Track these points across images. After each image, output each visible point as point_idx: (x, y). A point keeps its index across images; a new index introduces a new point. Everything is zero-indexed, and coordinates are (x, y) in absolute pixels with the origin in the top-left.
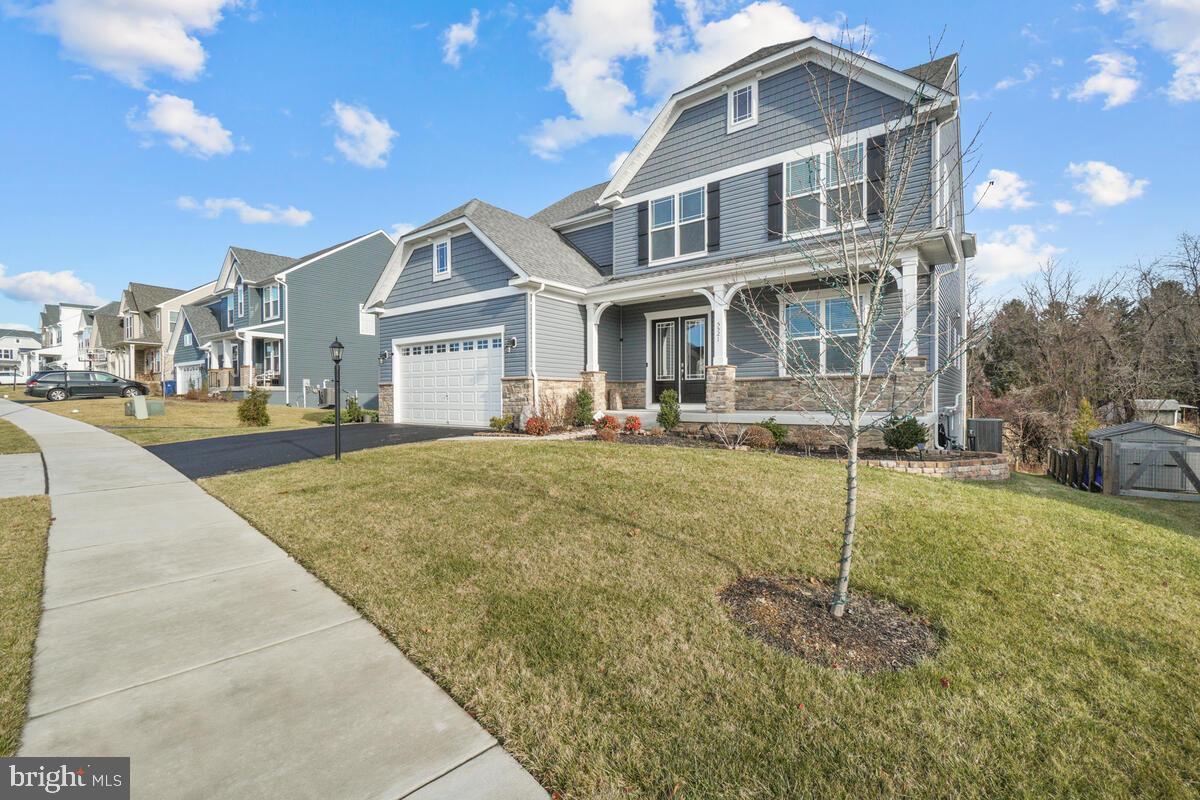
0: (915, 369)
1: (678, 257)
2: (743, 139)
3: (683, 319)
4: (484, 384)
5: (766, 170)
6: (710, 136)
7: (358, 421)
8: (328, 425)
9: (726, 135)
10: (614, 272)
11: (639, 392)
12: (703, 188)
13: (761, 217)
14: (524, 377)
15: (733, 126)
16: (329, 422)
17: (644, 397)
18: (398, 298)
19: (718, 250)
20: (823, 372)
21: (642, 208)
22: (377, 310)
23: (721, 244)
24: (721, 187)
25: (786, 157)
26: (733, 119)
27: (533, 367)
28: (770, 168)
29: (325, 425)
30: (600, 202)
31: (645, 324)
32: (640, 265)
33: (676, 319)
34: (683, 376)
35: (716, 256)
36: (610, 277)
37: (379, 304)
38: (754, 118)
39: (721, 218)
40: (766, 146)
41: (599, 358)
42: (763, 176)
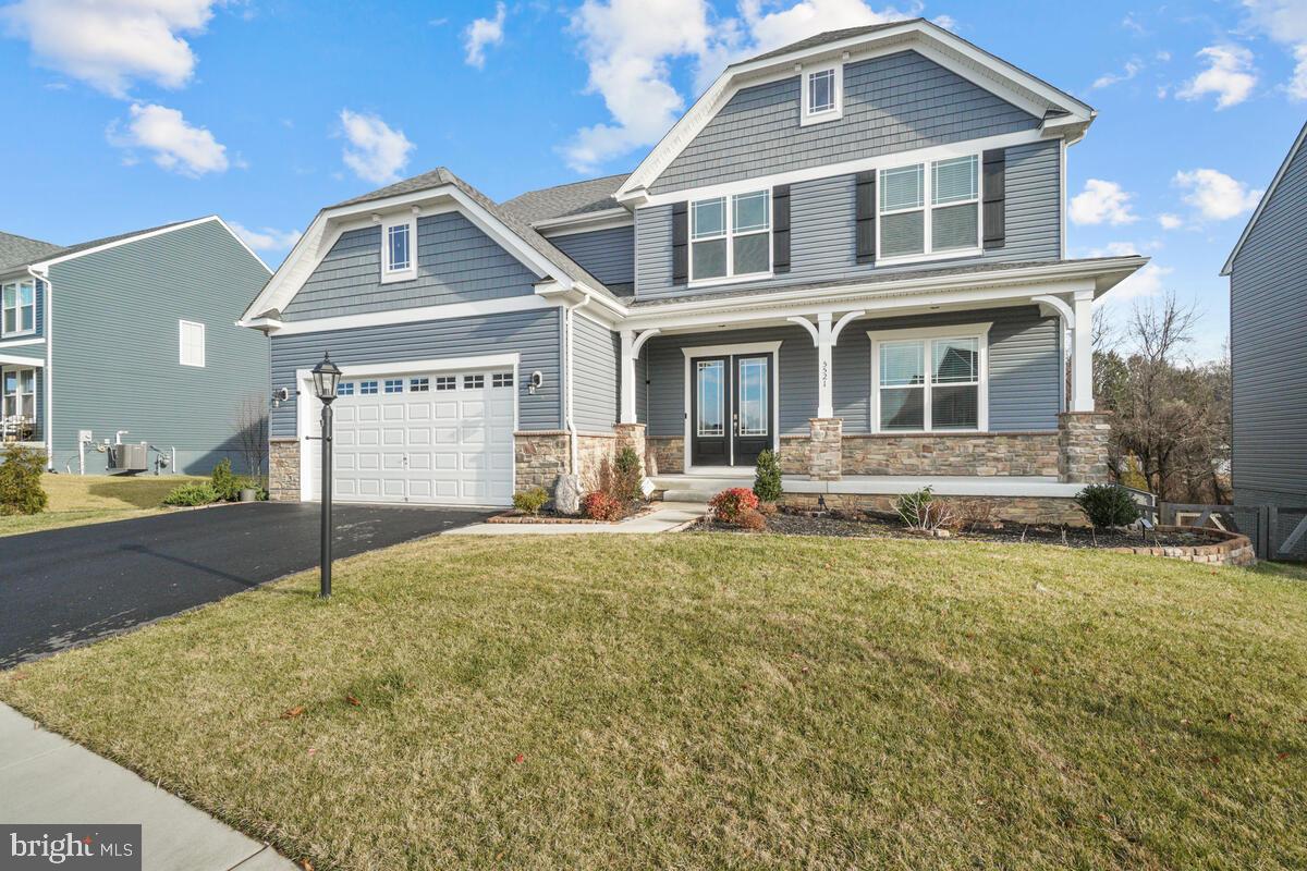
0: (1097, 427)
1: (731, 277)
2: (823, 134)
3: (737, 357)
4: (476, 442)
5: (854, 177)
6: (776, 126)
7: (232, 499)
8: (181, 509)
9: (798, 127)
10: (636, 292)
11: (675, 451)
12: (767, 191)
13: (846, 236)
14: (559, 431)
15: (809, 117)
16: (181, 504)
17: (683, 458)
18: (307, 307)
19: (788, 271)
20: (928, 427)
21: (679, 211)
22: (270, 322)
23: (792, 264)
24: (792, 192)
25: (881, 164)
26: (808, 108)
27: (570, 416)
28: (858, 175)
29: (173, 509)
30: (619, 196)
31: (683, 363)
32: (675, 284)
33: (726, 358)
34: (737, 431)
35: (784, 279)
36: (632, 298)
37: (272, 314)
38: (836, 111)
39: (792, 231)
40: (853, 147)
41: (637, 408)
42: (849, 183)
